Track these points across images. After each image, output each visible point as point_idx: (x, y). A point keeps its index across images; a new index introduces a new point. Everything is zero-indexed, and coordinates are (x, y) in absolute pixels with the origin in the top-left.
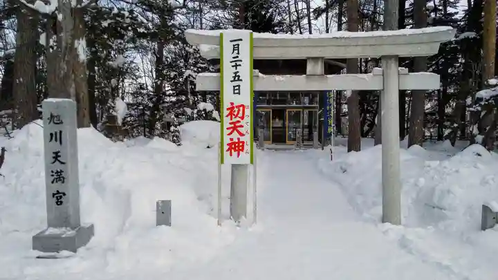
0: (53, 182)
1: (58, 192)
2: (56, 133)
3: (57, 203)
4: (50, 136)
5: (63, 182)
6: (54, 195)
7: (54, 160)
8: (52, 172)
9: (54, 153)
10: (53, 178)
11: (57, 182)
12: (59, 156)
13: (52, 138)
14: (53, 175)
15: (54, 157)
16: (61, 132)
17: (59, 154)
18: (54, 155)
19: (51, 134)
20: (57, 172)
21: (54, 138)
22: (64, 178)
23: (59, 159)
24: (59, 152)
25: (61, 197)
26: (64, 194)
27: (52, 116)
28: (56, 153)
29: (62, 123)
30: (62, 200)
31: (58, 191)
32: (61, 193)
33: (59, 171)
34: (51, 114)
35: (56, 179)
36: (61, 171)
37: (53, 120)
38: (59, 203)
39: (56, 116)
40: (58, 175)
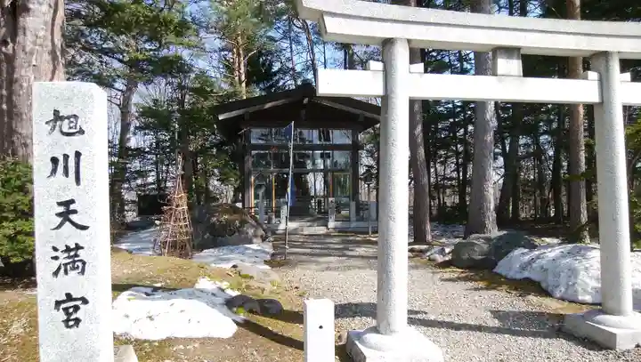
0: (56, 273)
1: (69, 297)
2: (66, 157)
3: (66, 322)
4: (50, 166)
5: (82, 273)
6: (59, 304)
7: (59, 220)
8: (55, 249)
9: (60, 204)
10: (56, 264)
11: (66, 273)
12: (75, 212)
13: (54, 171)
14: (56, 258)
15: (59, 215)
16: (78, 155)
17: (72, 207)
18: (62, 209)
19: (54, 161)
20: (68, 249)
21: (60, 169)
22: (84, 263)
23: (73, 217)
24: (72, 201)
25: (76, 308)
26: (85, 301)
27: (58, 117)
28: (67, 204)
29: (82, 132)
30: (78, 315)
31: (68, 295)
32: (76, 299)
33: (73, 246)
34: (56, 112)
35: (66, 265)
36: (78, 247)
37: (61, 127)
38: (71, 323)
39: (68, 118)
40: (69, 257)
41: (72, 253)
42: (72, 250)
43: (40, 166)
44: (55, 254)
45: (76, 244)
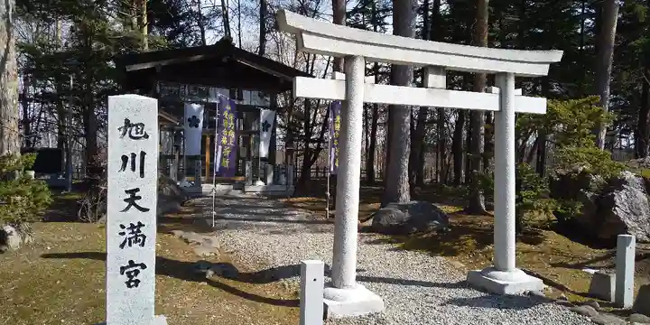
0: (122, 246)
2: (134, 156)
3: (128, 283)
4: (121, 163)
5: (143, 245)
6: (123, 269)
7: (127, 204)
8: (123, 227)
9: (127, 192)
10: (123, 238)
11: (130, 245)
12: (139, 198)
13: (124, 166)
14: (123, 234)
15: (126, 200)
16: (143, 154)
17: (137, 194)
18: (128, 196)
19: (125, 159)
20: (132, 226)
21: (129, 165)
22: (144, 237)
23: (137, 202)
24: (137, 190)
25: (137, 272)
26: (143, 266)
27: (128, 124)
28: (133, 192)
29: (146, 136)
30: (139, 277)
31: (131, 262)
32: (137, 265)
33: (136, 225)
34: (127, 122)
35: (130, 239)
36: (140, 225)
37: (130, 132)
38: (132, 284)
39: (137, 125)
40: (133, 233)
41: (135, 230)
42: (135, 227)
43: (113, 163)
44: (122, 231)
45: (139, 223)
